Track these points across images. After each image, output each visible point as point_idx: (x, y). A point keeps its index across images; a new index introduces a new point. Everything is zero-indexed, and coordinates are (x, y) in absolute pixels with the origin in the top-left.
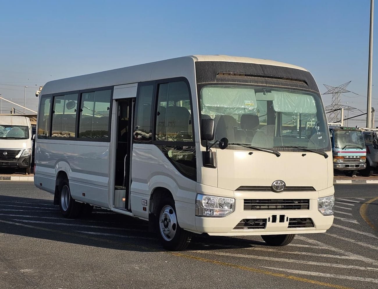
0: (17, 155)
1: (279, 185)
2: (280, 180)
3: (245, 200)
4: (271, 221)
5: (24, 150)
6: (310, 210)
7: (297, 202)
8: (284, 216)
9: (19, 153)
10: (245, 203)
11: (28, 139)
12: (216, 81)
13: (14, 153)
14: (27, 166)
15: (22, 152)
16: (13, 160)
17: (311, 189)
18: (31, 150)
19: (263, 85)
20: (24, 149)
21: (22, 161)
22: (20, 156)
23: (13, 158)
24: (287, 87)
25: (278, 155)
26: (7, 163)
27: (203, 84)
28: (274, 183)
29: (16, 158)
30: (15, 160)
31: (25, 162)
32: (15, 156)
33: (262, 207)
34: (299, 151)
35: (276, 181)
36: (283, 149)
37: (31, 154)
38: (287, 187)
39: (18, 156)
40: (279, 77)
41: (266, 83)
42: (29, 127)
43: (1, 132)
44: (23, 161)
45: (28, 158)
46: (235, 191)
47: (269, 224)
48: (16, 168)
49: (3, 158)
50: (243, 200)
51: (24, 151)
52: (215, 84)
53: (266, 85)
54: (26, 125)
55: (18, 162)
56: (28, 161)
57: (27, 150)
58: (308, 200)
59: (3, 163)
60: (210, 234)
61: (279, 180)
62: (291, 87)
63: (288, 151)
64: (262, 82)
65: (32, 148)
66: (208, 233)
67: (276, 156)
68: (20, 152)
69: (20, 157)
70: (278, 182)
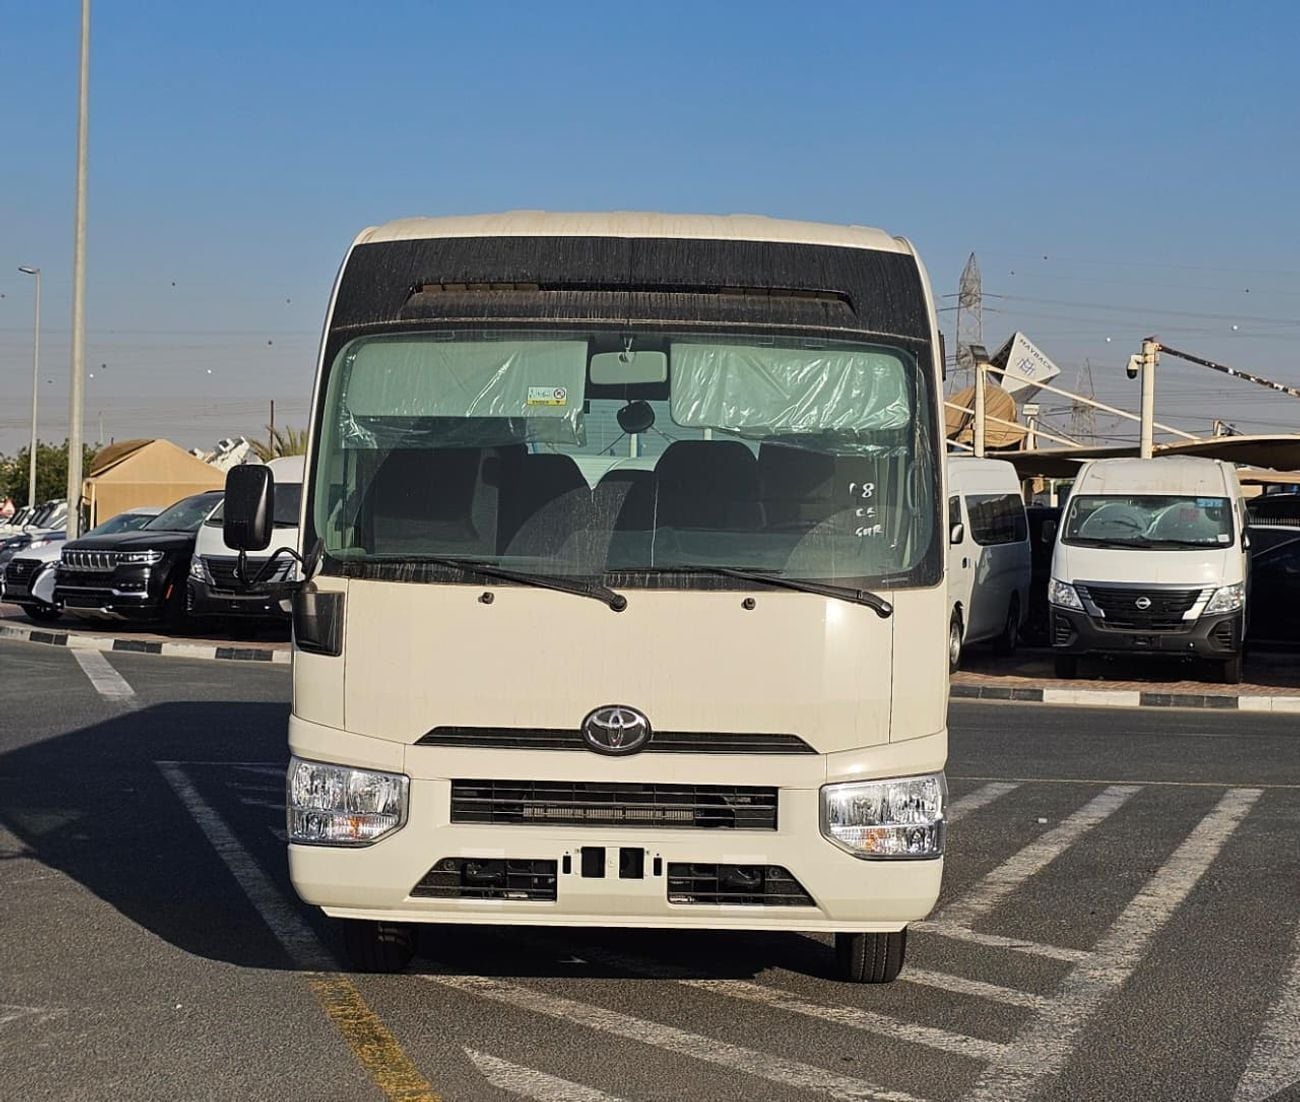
0: (1189, 608)
1: (616, 726)
2: (622, 707)
3: (456, 782)
4: (580, 872)
5: (1216, 589)
6: (780, 835)
7: (749, 800)
8: (638, 853)
9: (1195, 601)
10: (454, 793)
11: (1231, 548)
12: (399, 316)
13: (1175, 601)
14: (1227, 650)
15: (1208, 599)
16: (1173, 628)
17: (789, 745)
18: (1242, 592)
19: (611, 321)
20: (1214, 586)
21: (1207, 634)
22: (1202, 614)
23: (1174, 622)
24: (727, 323)
25: (618, 605)
26: (1150, 638)
27: (350, 331)
28: (594, 718)
29: (1185, 621)
30: (1183, 629)
31: (1220, 637)
32: (1183, 614)
33: (593, 814)
34: (730, 588)
35: (603, 708)
36: (650, 579)
37: (1241, 606)
38: (656, 733)
39: (1192, 614)
40: (703, 283)
41: (629, 312)
42: (1233, 503)
43: (1133, 523)
44: (1211, 634)
45: (1230, 621)
46: (415, 744)
47: (570, 883)
48: (1184, 657)
49: (1137, 619)
50: (450, 783)
51: (1214, 593)
52: (396, 328)
53: (624, 321)
54: (1224, 496)
55: (1191, 636)
56: (1229, 634)
57: (1223, 592)
58: (775, 790)
59: (1135, 638)
60: (330, 912)
61: (615, 706)
62: (752, 324)
63: (677, 586)
64: (606, 312)
65: (1244, 584)
66: (323, 908)
67: (607, 607)
68: (1199, 599)
69: (1199, 618)
70: (611, 712)
